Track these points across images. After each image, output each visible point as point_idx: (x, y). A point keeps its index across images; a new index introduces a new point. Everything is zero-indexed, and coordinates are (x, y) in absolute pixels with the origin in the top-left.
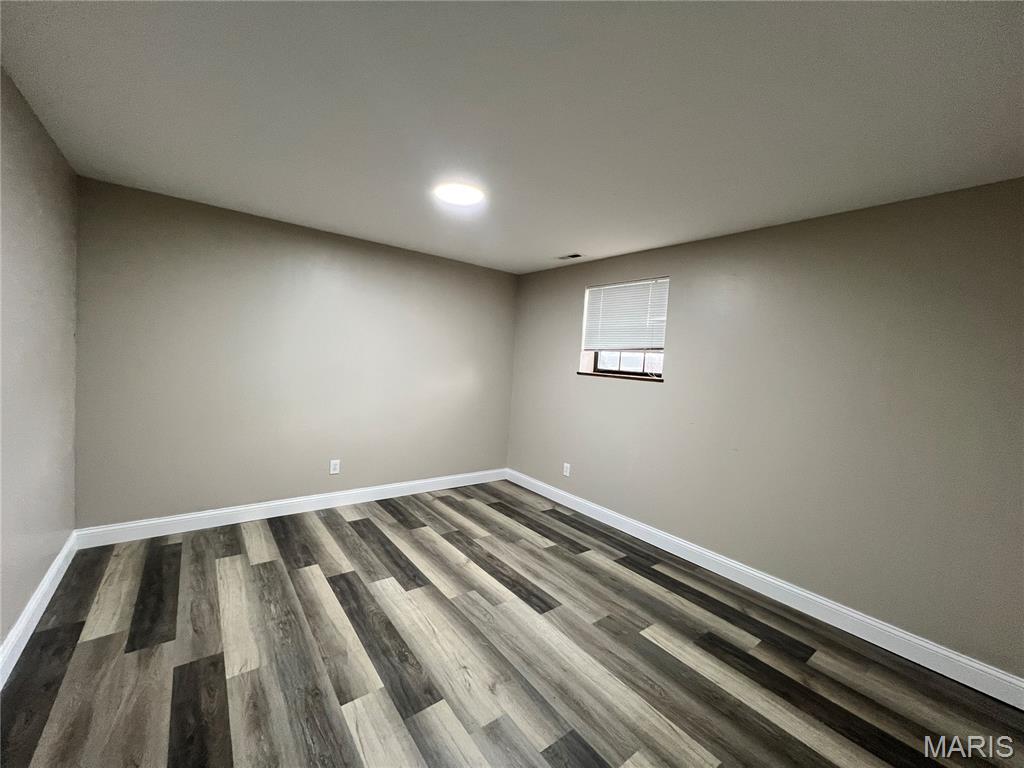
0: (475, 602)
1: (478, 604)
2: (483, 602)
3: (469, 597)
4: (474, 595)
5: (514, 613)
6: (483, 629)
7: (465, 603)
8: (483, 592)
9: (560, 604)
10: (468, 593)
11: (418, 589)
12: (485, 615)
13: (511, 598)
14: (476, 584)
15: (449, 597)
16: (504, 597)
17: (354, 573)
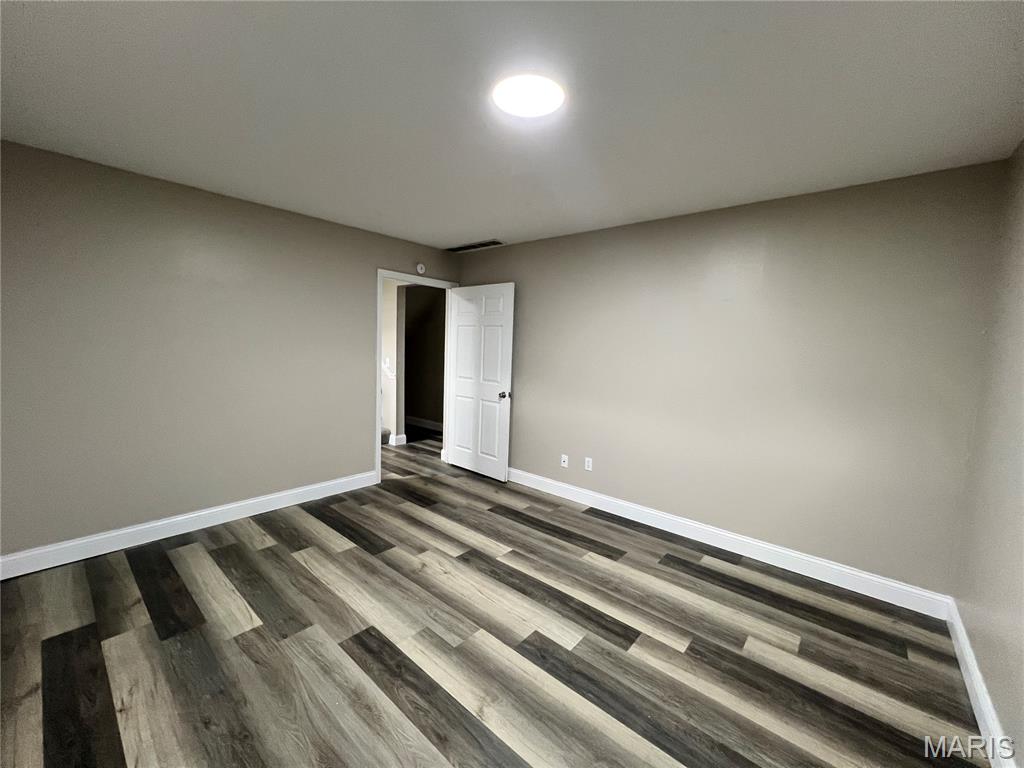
0: (450, 629)
1: (445, 626)
2: (439, 630)
3: (460, 636)
4: (454, 640)
5: (404, 622)
6: (436, 601)
7: (461, 626)
8: (442, 646)
9: (341, 645)
10: (462, 641)
11: (525, 637)
12: (436, 615)
13: (405, 643)
14: (455, 658)
15: (482, 631)
16: (414, 642)
17: (627, 649)
